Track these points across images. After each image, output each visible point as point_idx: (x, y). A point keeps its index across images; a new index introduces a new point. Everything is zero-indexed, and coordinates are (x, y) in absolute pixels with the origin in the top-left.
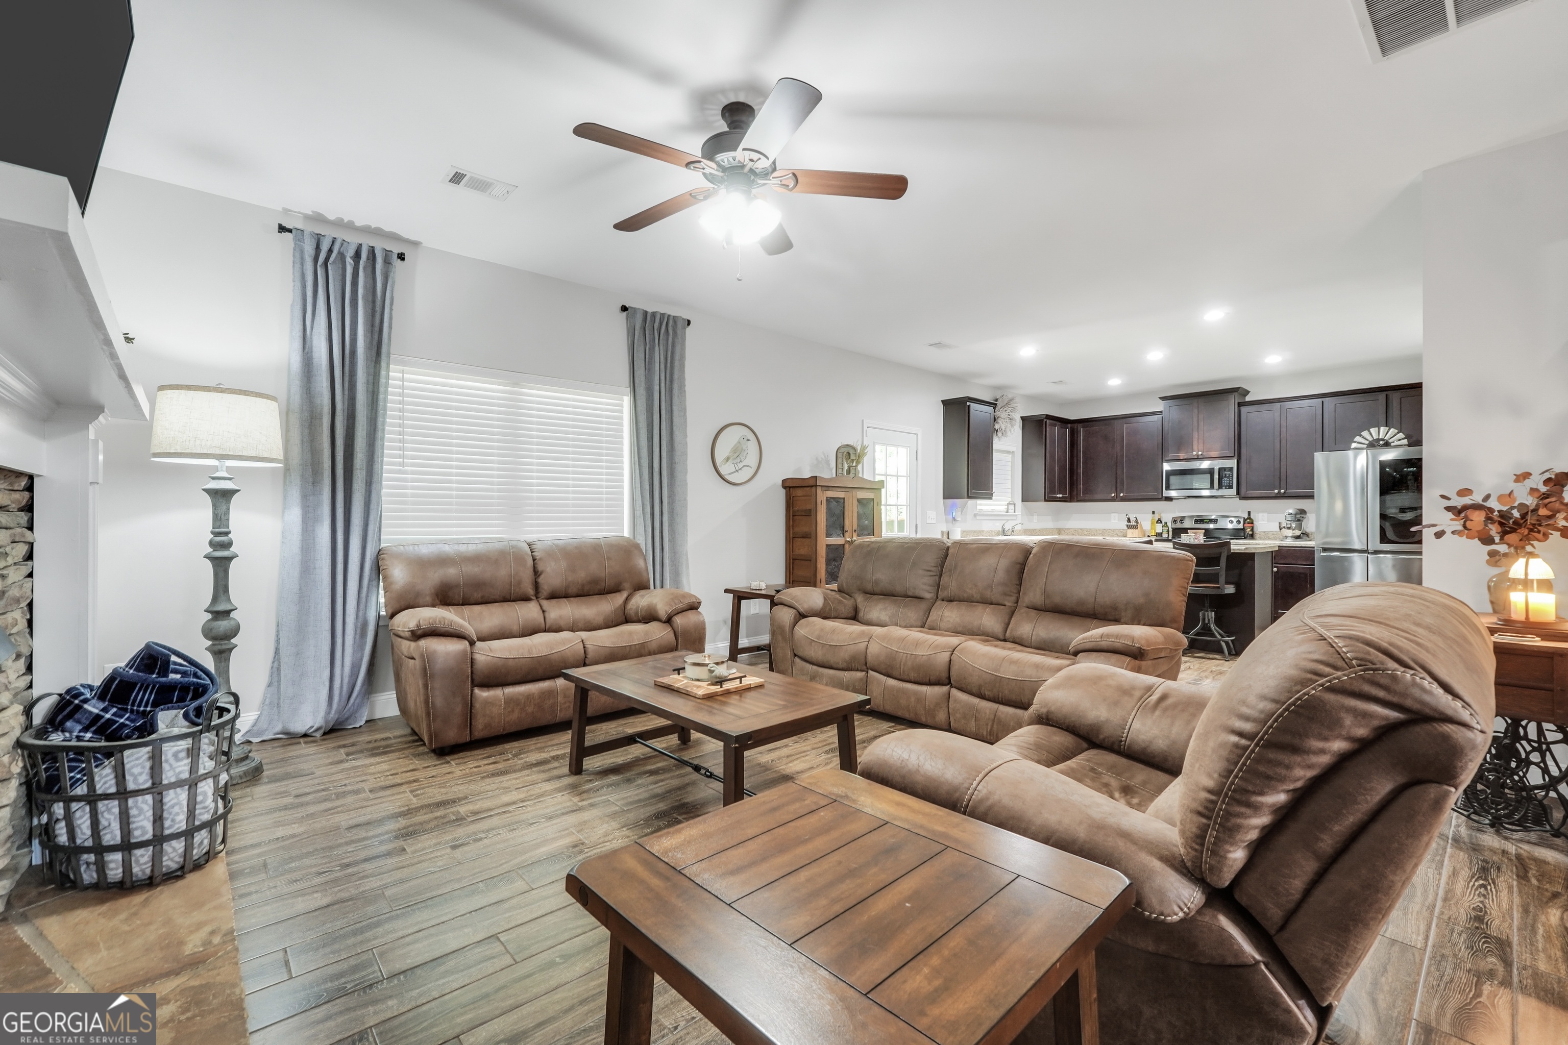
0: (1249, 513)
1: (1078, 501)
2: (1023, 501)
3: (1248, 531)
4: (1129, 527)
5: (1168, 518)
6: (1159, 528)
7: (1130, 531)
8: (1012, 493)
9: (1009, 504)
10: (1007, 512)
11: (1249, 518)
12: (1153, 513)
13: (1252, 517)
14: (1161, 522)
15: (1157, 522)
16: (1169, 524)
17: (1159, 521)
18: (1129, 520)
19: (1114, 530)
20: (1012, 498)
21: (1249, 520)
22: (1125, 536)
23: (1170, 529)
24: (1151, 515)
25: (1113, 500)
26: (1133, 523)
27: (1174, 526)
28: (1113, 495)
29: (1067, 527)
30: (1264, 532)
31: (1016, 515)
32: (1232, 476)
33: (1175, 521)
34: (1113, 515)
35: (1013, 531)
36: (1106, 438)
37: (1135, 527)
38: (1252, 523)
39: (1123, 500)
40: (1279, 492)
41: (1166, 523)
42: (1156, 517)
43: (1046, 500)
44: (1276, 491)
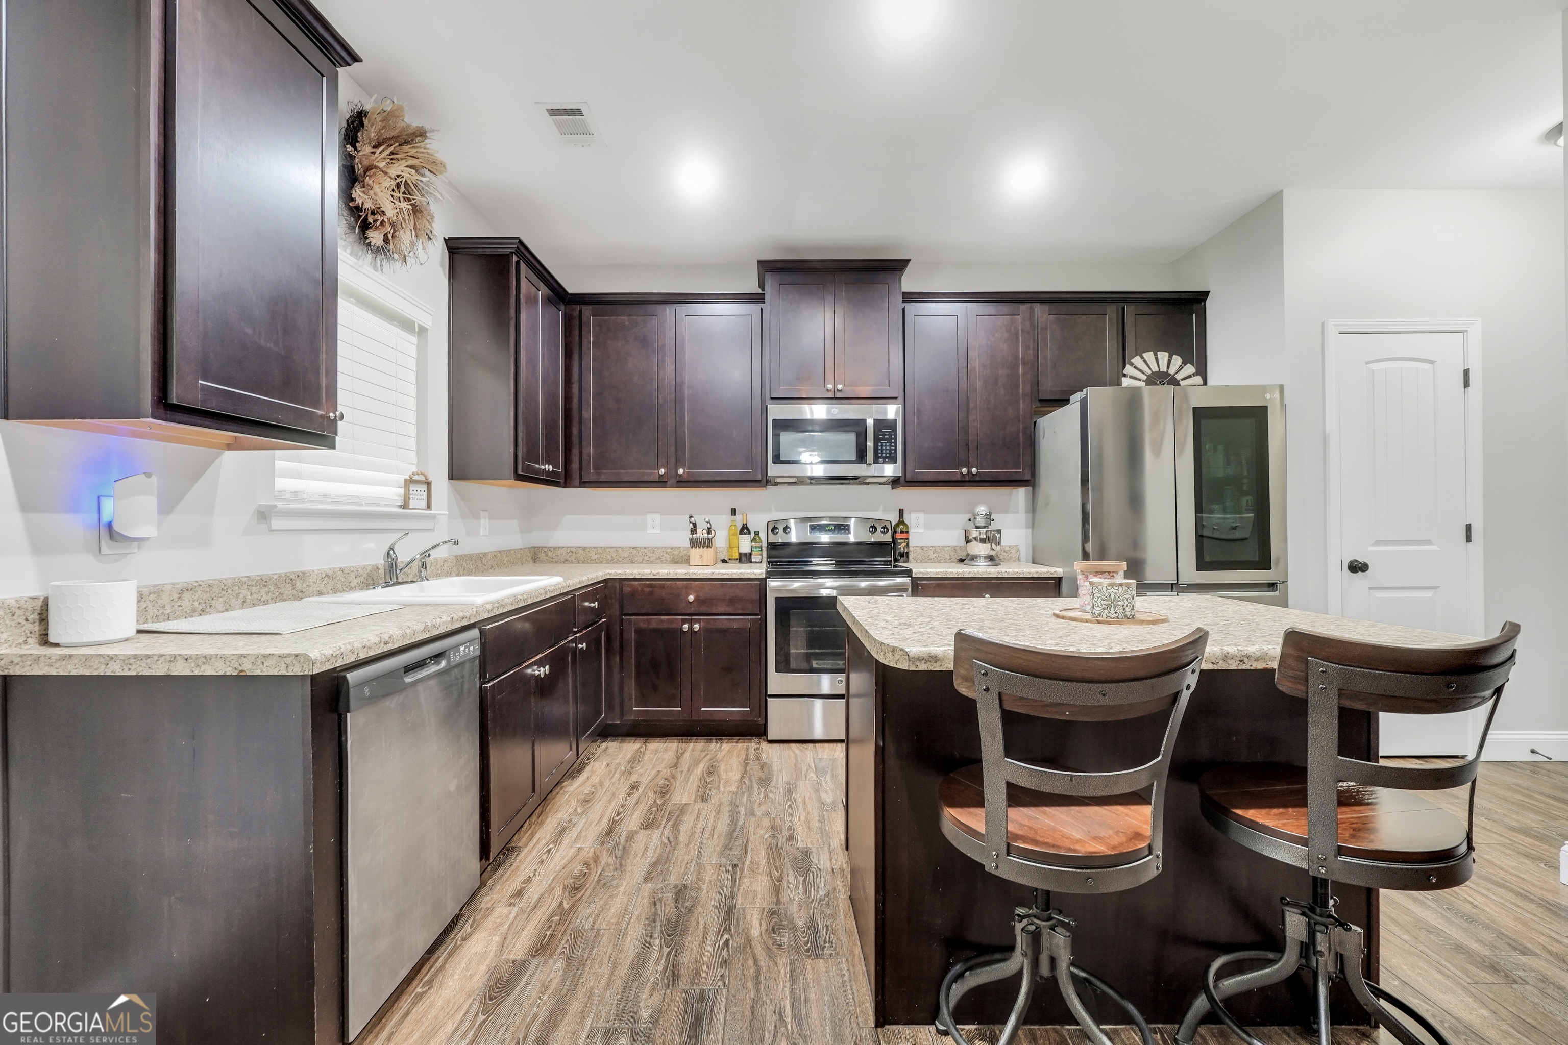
0: (901, 512)
1: (583, 484)
2: (451, 477)
3: (902, 547)
4: (695, 543)
5: (758, 522)
6: (745, 543)
7: (696, 553)
8: (421, 451)
9: (410, 481)
10: (405, 506)
11: (901, 522)
12: (733, 512)
13: (906, 520)
14: (749, 533)
15: (741, 532)
16: (763, 536)
17: (745, 529)
18: (694, 531)
19: (653, 550)
20: (418, 464)
21: (900, 527)
22: (687, 561)
23: (765, 545)
24: (726, 518)
25: (661, 483)
26: (701, 534)
27: (773, 539)
28: (662, 471)
29: (553, 543)
30: (922, 548)
31: (434, 517)
32: (896, 438)
33: (774, 528)
34: (650, 517)
35: (424, 565)
36: (644, 342)
37: (707, 543)
38: (907, 532)
39: (683, 483)
40: (969, 472)
41: (757, 533)
42: (739, 520)
43: (519, 477)
44: (964, 470)
